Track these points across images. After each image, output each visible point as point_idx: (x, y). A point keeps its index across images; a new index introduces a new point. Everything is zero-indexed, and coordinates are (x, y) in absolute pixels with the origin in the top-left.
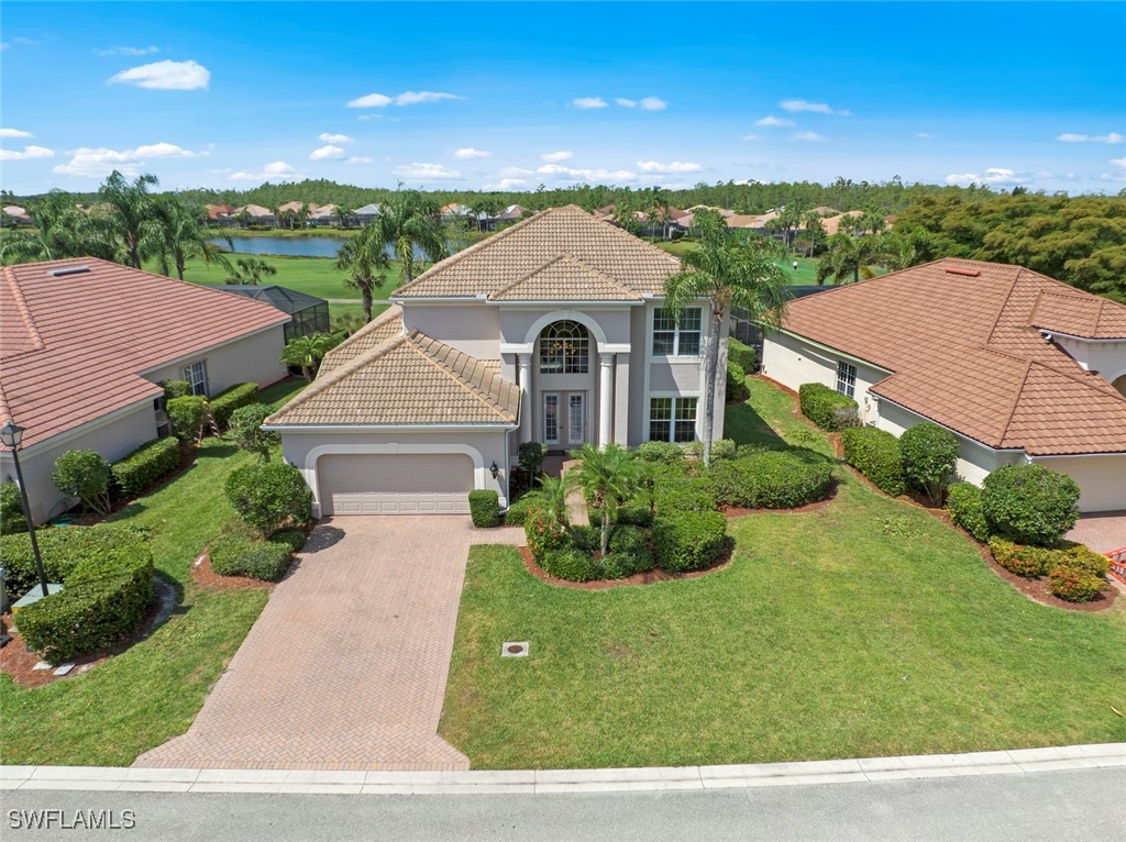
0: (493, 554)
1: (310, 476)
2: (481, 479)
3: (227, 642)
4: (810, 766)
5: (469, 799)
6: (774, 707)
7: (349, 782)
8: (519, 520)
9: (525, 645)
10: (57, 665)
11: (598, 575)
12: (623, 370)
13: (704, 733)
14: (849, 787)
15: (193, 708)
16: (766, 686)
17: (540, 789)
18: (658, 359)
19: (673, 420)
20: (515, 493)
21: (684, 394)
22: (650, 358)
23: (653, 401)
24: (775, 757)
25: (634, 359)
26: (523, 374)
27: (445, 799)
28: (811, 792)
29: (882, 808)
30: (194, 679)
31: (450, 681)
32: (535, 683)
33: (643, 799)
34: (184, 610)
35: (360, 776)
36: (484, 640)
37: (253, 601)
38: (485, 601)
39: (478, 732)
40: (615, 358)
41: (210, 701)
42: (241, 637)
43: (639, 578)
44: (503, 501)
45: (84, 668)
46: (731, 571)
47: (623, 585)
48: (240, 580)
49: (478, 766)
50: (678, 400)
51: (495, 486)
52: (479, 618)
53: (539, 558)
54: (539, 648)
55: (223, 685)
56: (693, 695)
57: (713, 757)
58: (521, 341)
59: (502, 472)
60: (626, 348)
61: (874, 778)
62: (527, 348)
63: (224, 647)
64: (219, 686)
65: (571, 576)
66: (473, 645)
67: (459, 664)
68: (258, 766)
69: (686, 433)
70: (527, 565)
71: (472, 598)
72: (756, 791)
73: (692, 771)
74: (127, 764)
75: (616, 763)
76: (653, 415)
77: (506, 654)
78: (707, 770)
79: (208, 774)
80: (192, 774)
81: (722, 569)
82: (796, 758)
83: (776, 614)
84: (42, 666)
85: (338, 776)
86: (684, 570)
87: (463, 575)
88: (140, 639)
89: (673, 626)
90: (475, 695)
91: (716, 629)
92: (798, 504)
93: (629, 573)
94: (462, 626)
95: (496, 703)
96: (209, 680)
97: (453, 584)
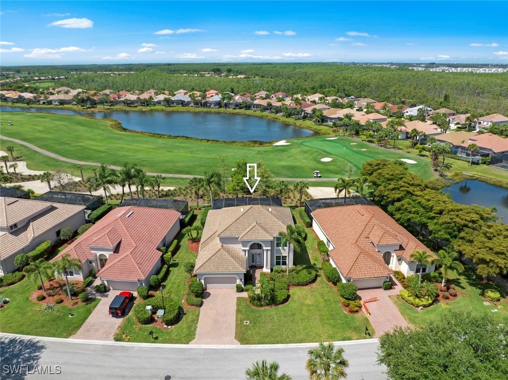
0: (241, 300)
1: (203, 281)
2: (238, 282)
3: (195, 321)
4: (292, 344)
5: (241, 349)
6: (289, 334)
7: (222, 347)
8: (247, 290)
9: (248, 322)
10: (168, 326)
11: (262, 306)
12: (269, 252)
13: (277, 339)
14: (297, 348)
15: (194, 334)
16: (289, 330)
17: (251, 348)
18: (278, 248)
19: (281, 261)
20: (245, 284)
21: (283, 255)
22: (276, 248)
23: (277, 257)
24: (287, 343)
25: (272, 251)
26: (247, 253)
27: (237, 349)
28: (291, 349)
29: (301, 351)
30: (193, 329)
31: (236, 329)
32: (250, 329)
33: (266, 349)
34: (185, 314)
35: (224, 346)
36: (241, 321)
37: (197, 311)
38: (241, 312)
39: (241, 338)
40: (267, 250)
41: (197, 333)
42: (198, 320)
43: (270, 306)
44: (243, 286)
45: (173, 326)
46: (288, 304)
47: (267, 308)
48: (193, 307)
49: (241, 344)
50: (282, 256)
51: (241, 283)
52: (239, 316)
53: (250, 302)
54: (250, 323)
55: (198, 330)
56: (276, 332)
57: (278, 343)
58: (246, 247)
59: (243, 280)
60: (270, 248)
61: (301, 346)
62: (248, 248)
63: (196, 322)
64: (197, 330)
65: (257, 306)
66: (239, 322)
67: (237, 325)
68: (208, 344)
69: (284, 263)
70: (248, 302)
71: (238, 311)
72: (283, 348)
73: (274, 345)
74: (188, 344)
75: (262, 344)
76: (277, 259)
77: (245, 324)
78: (276, 345)
79: (201, 345)
80: (199, 345)
81: (286, 303)
82: (290, 343)
83: (294, 315)
84: (165, 326)
85: (222, 346)
86: (279, 304)
87: (236, 305)
88: (180, 321)
89: (275, 318)
90: (240, 332)
91: (282, 318)
92: (306, 285)
93: (268, 305)
94: (237, 318)
95: (244, 333)
96: (195, 329)
97: (233, 308)
